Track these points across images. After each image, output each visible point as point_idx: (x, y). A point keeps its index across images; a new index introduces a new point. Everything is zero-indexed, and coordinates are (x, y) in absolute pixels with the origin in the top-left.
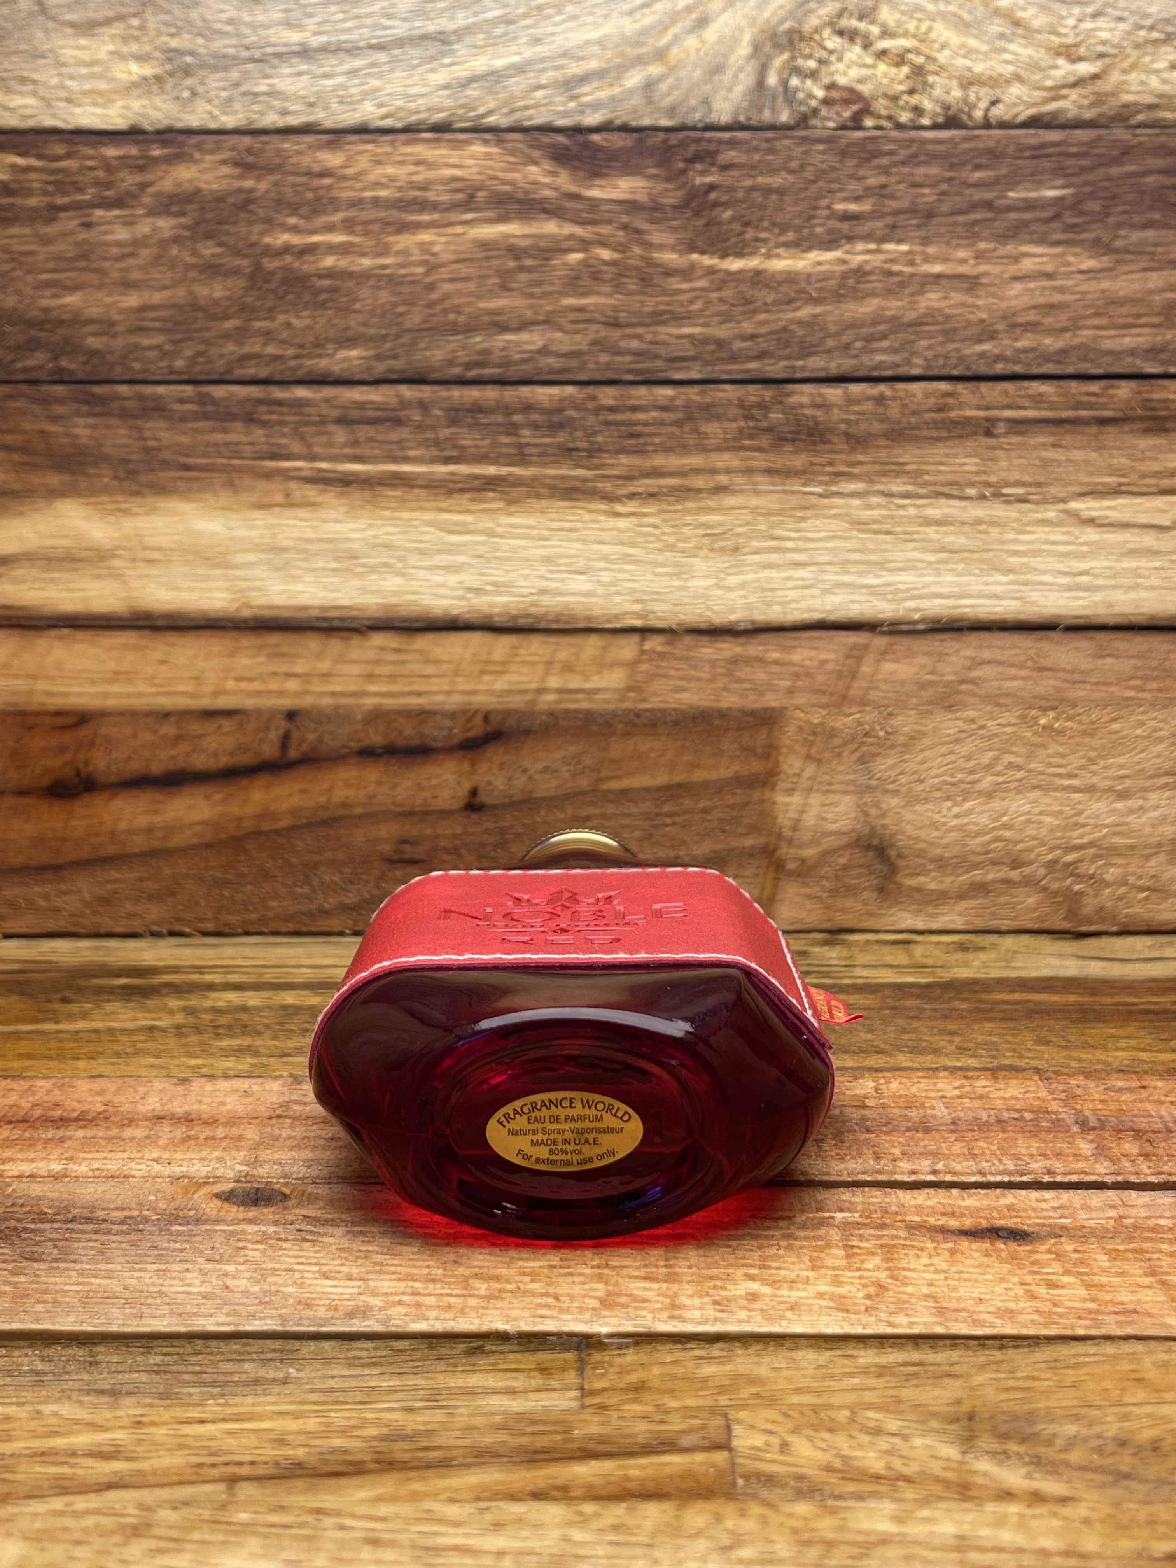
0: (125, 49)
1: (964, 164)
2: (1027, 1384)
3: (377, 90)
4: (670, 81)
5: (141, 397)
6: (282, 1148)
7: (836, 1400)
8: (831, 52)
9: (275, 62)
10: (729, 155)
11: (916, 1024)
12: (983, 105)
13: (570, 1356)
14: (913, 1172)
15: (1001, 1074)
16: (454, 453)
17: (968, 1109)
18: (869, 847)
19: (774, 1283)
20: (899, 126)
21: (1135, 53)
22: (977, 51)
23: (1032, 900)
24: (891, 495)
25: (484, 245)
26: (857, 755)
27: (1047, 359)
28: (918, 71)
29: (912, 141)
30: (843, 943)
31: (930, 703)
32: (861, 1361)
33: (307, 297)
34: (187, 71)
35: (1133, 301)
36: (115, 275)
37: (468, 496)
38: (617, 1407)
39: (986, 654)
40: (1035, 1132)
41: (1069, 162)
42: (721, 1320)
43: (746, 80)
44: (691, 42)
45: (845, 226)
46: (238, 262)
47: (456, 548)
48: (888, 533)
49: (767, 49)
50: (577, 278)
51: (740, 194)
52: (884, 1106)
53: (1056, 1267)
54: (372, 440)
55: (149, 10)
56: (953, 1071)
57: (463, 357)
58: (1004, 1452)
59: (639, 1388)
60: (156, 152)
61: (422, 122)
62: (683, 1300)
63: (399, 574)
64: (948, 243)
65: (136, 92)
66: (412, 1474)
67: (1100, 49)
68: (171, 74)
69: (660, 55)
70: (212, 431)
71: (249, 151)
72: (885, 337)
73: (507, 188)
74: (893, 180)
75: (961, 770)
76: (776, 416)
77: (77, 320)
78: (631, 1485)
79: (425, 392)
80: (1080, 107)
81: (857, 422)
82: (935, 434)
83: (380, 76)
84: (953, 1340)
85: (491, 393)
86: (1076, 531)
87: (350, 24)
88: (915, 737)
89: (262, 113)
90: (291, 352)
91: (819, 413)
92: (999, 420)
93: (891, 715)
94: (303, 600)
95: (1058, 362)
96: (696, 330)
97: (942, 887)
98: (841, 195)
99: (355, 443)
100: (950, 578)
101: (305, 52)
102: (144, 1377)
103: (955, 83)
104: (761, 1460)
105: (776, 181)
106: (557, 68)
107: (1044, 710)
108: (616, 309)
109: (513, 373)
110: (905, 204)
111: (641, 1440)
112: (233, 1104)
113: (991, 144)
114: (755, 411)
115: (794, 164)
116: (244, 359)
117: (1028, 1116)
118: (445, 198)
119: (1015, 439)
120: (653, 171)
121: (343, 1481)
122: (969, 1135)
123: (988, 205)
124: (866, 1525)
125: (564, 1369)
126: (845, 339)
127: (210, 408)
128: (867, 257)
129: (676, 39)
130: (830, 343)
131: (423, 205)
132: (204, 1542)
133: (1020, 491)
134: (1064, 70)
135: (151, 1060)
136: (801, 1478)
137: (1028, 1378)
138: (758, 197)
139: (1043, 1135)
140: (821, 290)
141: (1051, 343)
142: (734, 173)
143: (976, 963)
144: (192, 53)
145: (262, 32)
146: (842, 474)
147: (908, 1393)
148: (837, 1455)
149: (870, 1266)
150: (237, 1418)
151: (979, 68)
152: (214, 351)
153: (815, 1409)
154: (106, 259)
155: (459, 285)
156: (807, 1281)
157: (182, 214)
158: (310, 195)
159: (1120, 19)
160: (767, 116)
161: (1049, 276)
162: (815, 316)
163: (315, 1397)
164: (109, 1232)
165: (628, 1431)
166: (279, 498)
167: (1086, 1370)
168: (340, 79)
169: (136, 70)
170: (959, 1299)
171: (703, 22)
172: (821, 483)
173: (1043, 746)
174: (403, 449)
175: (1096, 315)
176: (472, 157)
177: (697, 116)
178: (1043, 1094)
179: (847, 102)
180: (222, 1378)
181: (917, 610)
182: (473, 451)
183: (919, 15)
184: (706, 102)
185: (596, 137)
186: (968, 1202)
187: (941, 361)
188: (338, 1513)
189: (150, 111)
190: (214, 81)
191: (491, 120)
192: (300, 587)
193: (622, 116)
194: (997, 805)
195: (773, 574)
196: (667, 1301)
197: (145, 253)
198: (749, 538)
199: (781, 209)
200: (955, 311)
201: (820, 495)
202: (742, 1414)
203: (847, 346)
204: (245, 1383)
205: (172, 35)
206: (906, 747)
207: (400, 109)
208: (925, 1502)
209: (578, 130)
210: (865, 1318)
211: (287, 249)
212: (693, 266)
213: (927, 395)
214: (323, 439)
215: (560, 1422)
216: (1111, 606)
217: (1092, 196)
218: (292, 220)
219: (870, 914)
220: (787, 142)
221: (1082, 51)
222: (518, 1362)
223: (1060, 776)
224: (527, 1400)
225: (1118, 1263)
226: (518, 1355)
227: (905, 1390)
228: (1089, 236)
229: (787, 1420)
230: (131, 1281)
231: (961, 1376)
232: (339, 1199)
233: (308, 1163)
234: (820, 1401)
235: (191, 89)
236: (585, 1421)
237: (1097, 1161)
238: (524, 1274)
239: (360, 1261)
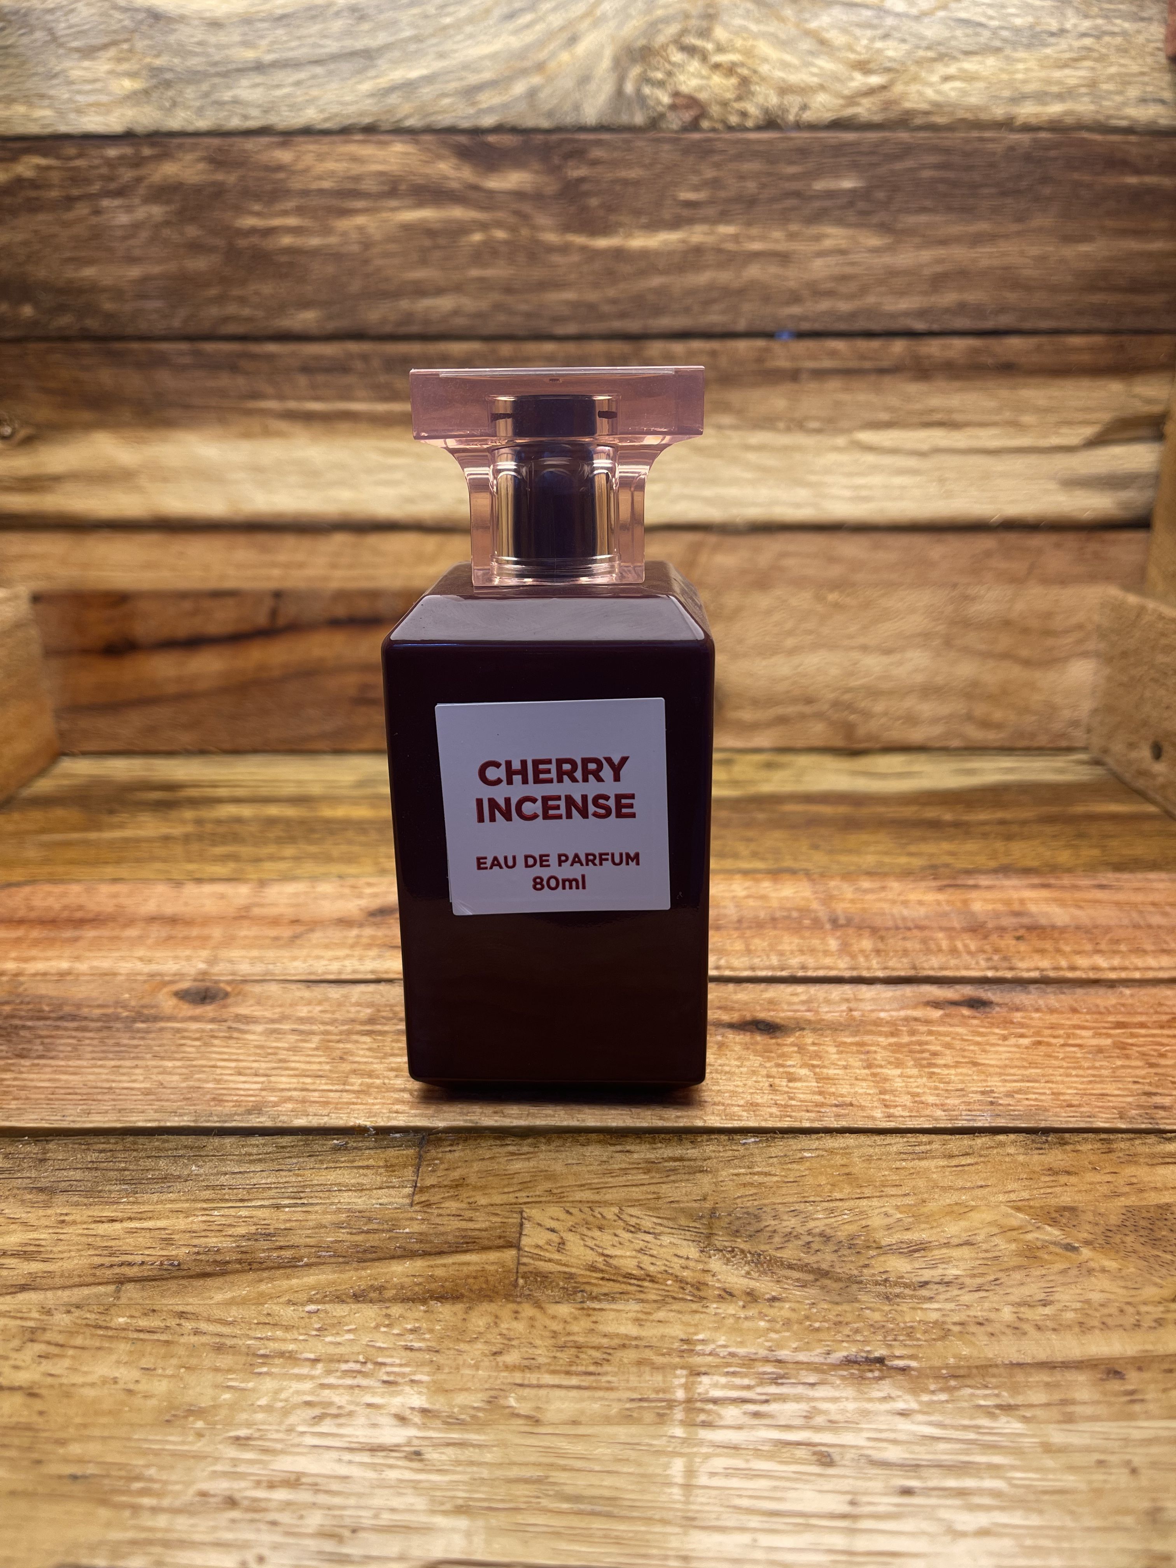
0: (119, 68)
1: (779, 160)
2: (761, 1179)
3: (316, 98)
4: (548, 90)
5: (149, 351)
6: (237, 947)
7: (610, 1196)
8: (675, 65)
9: (236, 75)
10: (597, 153)
12: (795, 109)
13: (411, 1152)
15: (780, 876)
17: (751, 908)
20: (730, 128)
21: (914, 69)
22: (791, 65)
23: (820, 727)
24: (720, 427)
25: (407, 228)
27: (841, 317)
28: (745, 81)
29: (738, 142)
31: (749, 585)
33: (272, 270)
34: (168, 85)
35: (906, 272)
36: (121, 252)
38: (439, 1204)
39: (791, 549)
40: (798, 930)
41: (861, 159)
42: (535, 1115)
43: (608, 88)
44: (565, 56)
45: (686, 212)
46: (216, 241)
47: (393, 468)
48: (718, 456)
49: (625, 62)
50: (479, 254)
51: (604, 185)
53: (797, 1060)
54: (327, 384)
55: (137, 36)
56: (745, 873)
57: (393, 317)
58: (733, 1250)
59: (459, 1184)
60: (147, 152)
61: (354, 124)
63: (351, 487)
64: (765, 226)
65: (129, 103)
66: (265, 1274)
67: (889, 65)
68: (156, 87)
69: (540, 67)
70: (206, 378)
71: (220, 150)
72: (716, 301)
73: (421, 181)
74: (724, 173)
75: (770, 633)
77: (94, 288)
78: (433, 1286)
79: (366, 347)
80: (871, 112)
82: (755, 380)
83: (320, 86)
84: (709, 1134)
85: (415, 348)
86: (859, 455)
87: (294, 44)
88: (737, 610)
89: (228, 118)
90: (261, 313)
92: (802, 369)
93: (720, 594)
94: (280, 508)
95: (849, 322)
96: (572, 296)
97: (755, 718)
98: (683, 186)
99: (315, 386)
100: (763, 491)
101: (259, 67)
102: (78, 1175)
103: (772, 92)
104: (540, 1258)
105: (633, 174)
106: (461, 79)
107: (831, 590)
108: (510, 278)
109: (433, 329)
110: (732, 194)
111: (450, 1238)
112: (210, 906)
113: (800, 143)
115: (646, 161)
116: (226, 319)
117: (795, 914)
118: (374, 188)
119: (814, 385)
120: (536, 166)
121: (209, 1282)
122: (748, 933)
123: (797, 194)
124: (610, 1328)
125: (405, 1166)
126: (687, 302)
127: (203, 361)
128: (703, 237)
130: (675, 306)
131: (358, 194)
132: (83, 1348)
133: (817, 424)
134: (859, 81)
135: (158, 865)
136: (570, 1276)
139: (804, 932)
140: (666, 264)
141: (844, 306)
142: (599, 169)
143: (776, 778)
144: (171, 71)
145: (225, 51)
147: (666, 1189)
148: (600, 1254)
150: (141, 1216)
151: (792, 79)
152: (202, 313)
153: (592, 1205)
154: (113, 239)
155: (388, 261)
157: (168, 202)
158: (268, 187)
159: (903, 40)
160: (624, 119)
161: (842, 252)
162: (663, 284)
163: (207, 1194)
164: (84, 1029)
165: (442, 1229)
167: (808, 1164)
168: (289, 89)
169: (128, 85)
170: (719, 1093)
171: (573, 40)
173: (830, 616)
174: (351, 391)
175: (880, 284)
176: (394, 155)
178: (808, 894)
179: (687, 107)
180: (139, 1175)
181: (740, 515)
183: (745, 35)
184: (577, 107)
185: (491, 139)
186: (739, 997)
187: (758, 322)
188: (196, 1316)
189: (141, 118)
190: (190, 93)
191: (409, 123)
192: (278, 498)
193: (511, 119)
194: (796, 659)
197: (144, 235)
199: (635, 197)
200: (770, 281)
202: (535, 1212)
203: (688, 309)
204: (156, 1180)
205: (155, 56)
207: (336, 115)
208: (663, 1302)
209: (476, 132)
211: (253, 231)
212: (569, 244)
214: (290, 383)
215: (392, 1219)
216: (882, 511)
217: (879, 187)
218: (257, 207)
220: (640, 144)
221: (872, 66)
224: (370, 1197)
225: (844, 1055)
226: (372, 1152)
227: (664, 1186)
228: (875, 219)
229: (569, 1217)
230: (91, 1077)
231: (710, 1172)
232: (268, 998)
233: (253, 961)
234: (597, 1198)
235: (171, 98)
236: (412, 1219)
237: (840, 957)
238: (392, 1070)
239: (271, 1057)
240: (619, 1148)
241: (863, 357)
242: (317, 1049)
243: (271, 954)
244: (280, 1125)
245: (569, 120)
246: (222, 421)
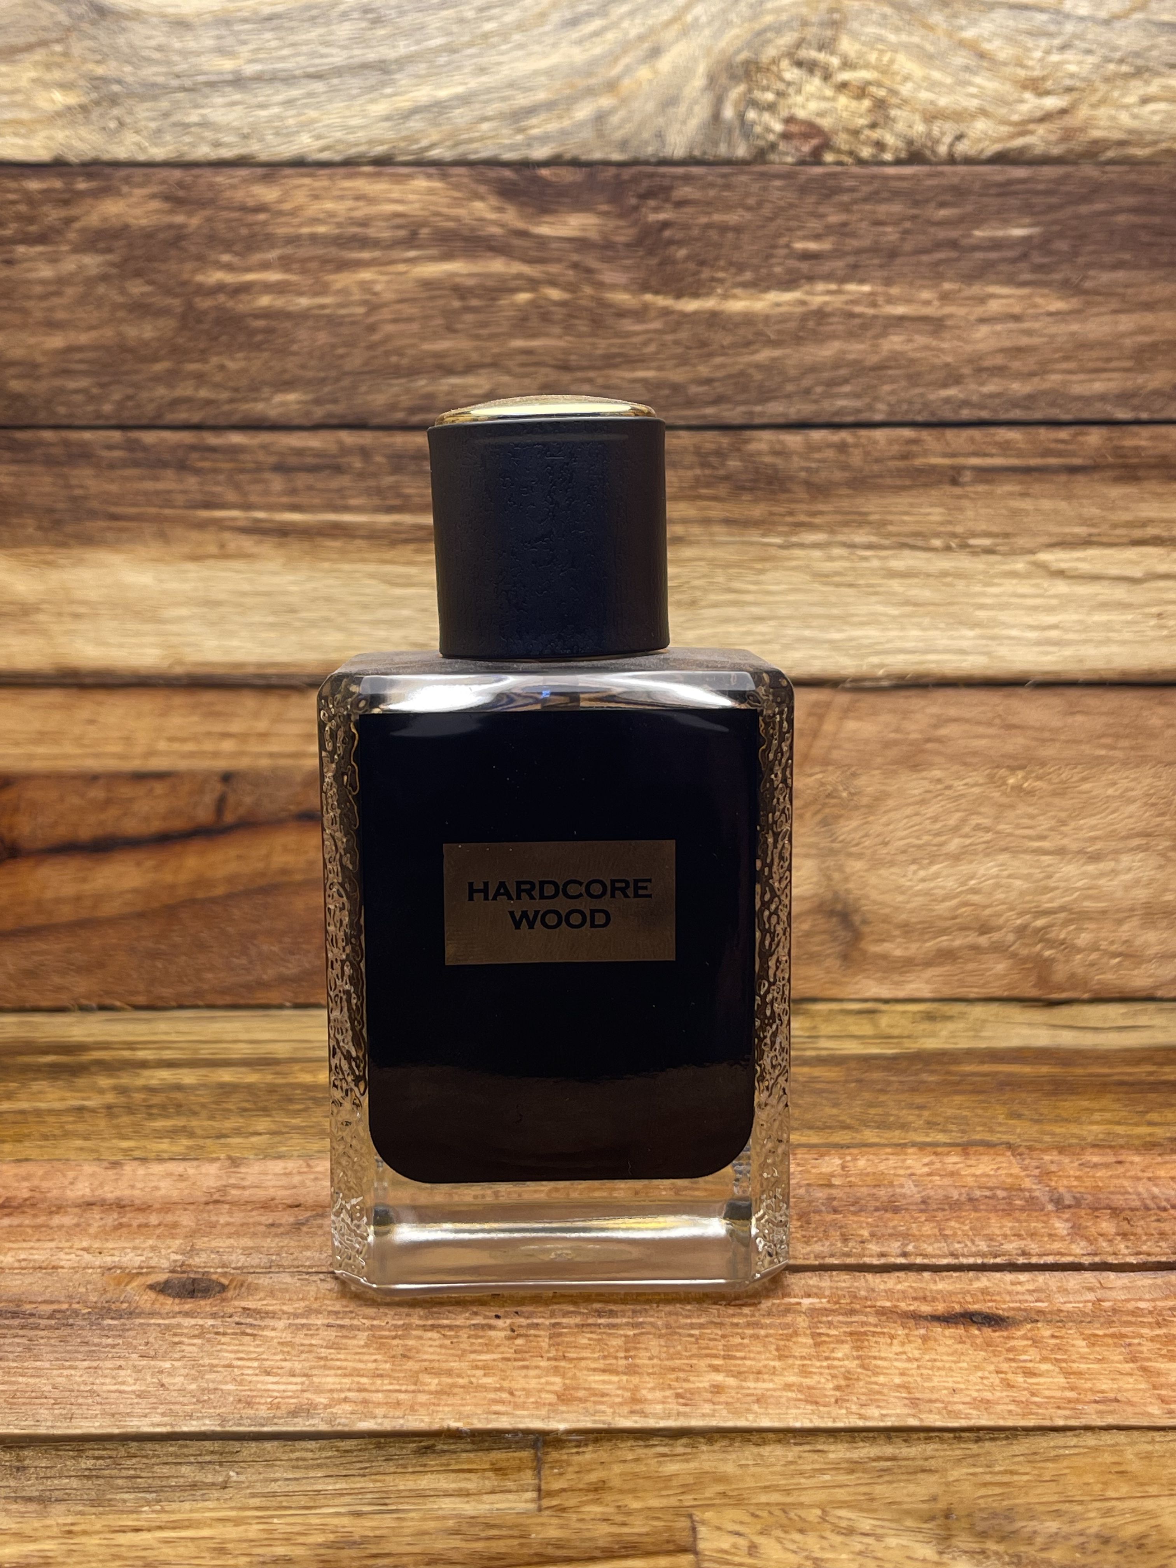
0: (48, 77)
1: (927, 201)
2: (1006, 1478)
3: (313, 121)
4: (622, 114)
5: (66, 443)
6: (220, 1235)
7: (805, 1498)
8: (789, 84)
9: (207, 90)
10: (684, 191)
11: (882, 1098)
12: (947, 139)
13: (526, 1454)
14: (883, 1255)
15: (972, 1150)
16: (397, 502)
17: (939, 1187)
18: (832, 913)
19: (739, 1374)
20: (861, 162)
21: (1103, 88)
22: (941, 84)
23: (1002, 967)
24: (852, 546)
25: (427, 284)
26: (819, 817)
27: (1015, 403)
28: (880, 105)
29: (874, 177)
30: (806, 1013)
31: (895, 762)
32: (831, 1456)
33: (242, 338)
34: (114, 100)
35: (1101, 344)
36: (39, 315)
37: (412, 546)
38: (576, 1509)
39: (953, 712)
40: (1008, 1211)
41: (1035, 200)
42: (686, 1415)
43: (701, 113)
44: (644, 73)
45: (804, 266)
46: (169, 301)
47: (400, 602)
48: (851, 585)
49: (723, 80)
50: (525, 319)
51: (695, 232)
52: (851, 1185)
53: (1033, 1354)
54: (310, 488)
55: (74, 35)
56: (922, 1146)
57: (405, 401)
58: (983, 1552)
59: (599, 1489)
60: (82, 185)
61: (362, 155)
62: (644, 1392)
63: (339, 628)
64: (911, 284)
65: (60, 122)
67: (1068, 82)
68: (97, 103)
69: (611, 86)
70: (142, 478)
71: (181, 185)
72: (846, 381)
73: (451, 224)
74: (855, 217)
75: (928, 832)
76: (734, 464)
79: (366, 438)
80: (1048, 143)
81: (817, 470)
82: (898, 482)
83: (318, 106)
84: (928, 1432)
86: (1046, 583)
87: (285, 52)
88: (880, 798)
89: (193, 145)
90: (225, 395)
91: (779, 461)
92: (964, 468)
93: (854, 775)
94: (239, 656)
95: (1027, 408)
96: (650, 374)
97: (907, 954)
98: (800, 233)
99: (293, 492)
100: (915, 633)
101: (238, 81)
102: (75, 1483)
103: (917, 117)
105: (733, 218)
106: (504, 99)
107: (1013, 769)
108: (566, 351)
110: (866, 243)
111: (601, 1543)
112: (167, 1189)
113: (956, 180)
114: (713, 459)
115: (751, 201)
116: (175, 403)
117: (1001, 1194)
118: (386, 234)
119: (981, 488)
120: (605, 208)
122: (940, 1215)
123: (953, 244)
125: (519, 1469)
126: (806, 382)
127: (140, 455)
128: (827, 298)
129: (628, 69)
130: (790, 388)
131: (364, 243)
133: (986, 542)
134: (1031, 104)
135: (80, 1143)
137: (1005, 1472)
138: (714, 235)
139: (1017, 1214)
140: (779, 332)
141: (1018, 388)
142: (689, 210)
143: (944, 1033)
144: (119, 82)
145: (193, 60)
146: (802, 525)
147: (880, 1490)
148: (807, 1558)
149: (839, 1355)
150: (175, 1526)
151: (943, 101)
152: (144, 395)
153: (784, 1508)
154: (29, 297)
155: (401, 327)
156: (774, 1372)
157: (109, 250)
158: (244, 231)
159: (1089, 52)
160: (723, 150)
161: (1016, 318)
162: (774, 359)
163: (257, 1502)
164: (34, 1327)
165: (588, 1535)
166: (213, 549)
167: (1065, 1463)
168: (276, 110)
169: (60, 98)
170: (932, 1390)
171: (655, 52)
172: (780, 534)
173: (1012, 807)
174: (343, 497)
175: (1066, 358)
176: (414, 192)
177: (650, 150)
178: (1016, 1170)
179: (806, 136)
180: (158, 1482)
181: (881, 666)
182: (417, 500)
183: (880, 46)
184: (660, 135)
185: (544, 172)
186: (940, 1286)
187: (905, 407)
189: (75, 143)
190: (143, 112)
191: (435, 153)
192: (235, 643)
193: (571, 150)
194: (965, 868)
195: (732, 628)
196: (628, 1394)
197: (71, 292)
198: (705, 591)
199: (737, 247)
200: (919, 355)
201: (781, 547)
202: (708, 1515)
203: (808, 391)
204: (182, 1488)
205: (98, 62)
206: (871, 808)
207: (339, 141)
209: (525, 165)
210: (835, 1411)
211: (220, 288)
212: (646, 307)
213: (890, 442)
214: (259, 487)
215: (516, 1526)
216: (1081, 661)
217: (1061, 235)
218: (226, 258)
219: (834, 983)
220: (744, 178)
221: (1049, 84)
222: (472, 1462)
223: (1030, 838)
224: (481, 1502)
225: (1097, 1349)
226: (472, 1455)
227: (877, 1487)
228: (1057, 276)
229: (755, 1520)
230: (60, 1380)
231: (936, 1471)
232: (281, 1290)
233: (247, 1251)
234: (789, 1500)
235: (118, 119)
236: (543, 1524)
237: (1072, 1242)
238: (477, 1367)
239: (304, 1356)
240: (807, 1447)
241: (1048, 453)
242: (366, 1345)
243: (269, 1243)
244: (339, 1428)
245: (649, 151)
246: (163, 537)
